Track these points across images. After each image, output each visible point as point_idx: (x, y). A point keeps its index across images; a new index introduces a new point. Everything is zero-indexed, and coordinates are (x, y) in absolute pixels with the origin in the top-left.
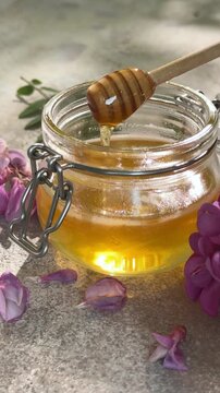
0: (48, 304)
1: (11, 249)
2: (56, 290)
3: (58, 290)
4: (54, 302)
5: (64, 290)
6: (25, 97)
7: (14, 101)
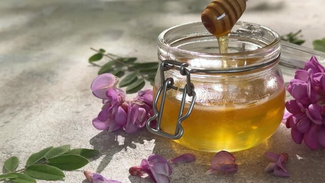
0: (183, 175)
1: (137, 148)
2: (185, 167)
3: (186, 167)
4: (187, 174)
5: (190, 166)
6: (97, 63)
7: (89, 66)
